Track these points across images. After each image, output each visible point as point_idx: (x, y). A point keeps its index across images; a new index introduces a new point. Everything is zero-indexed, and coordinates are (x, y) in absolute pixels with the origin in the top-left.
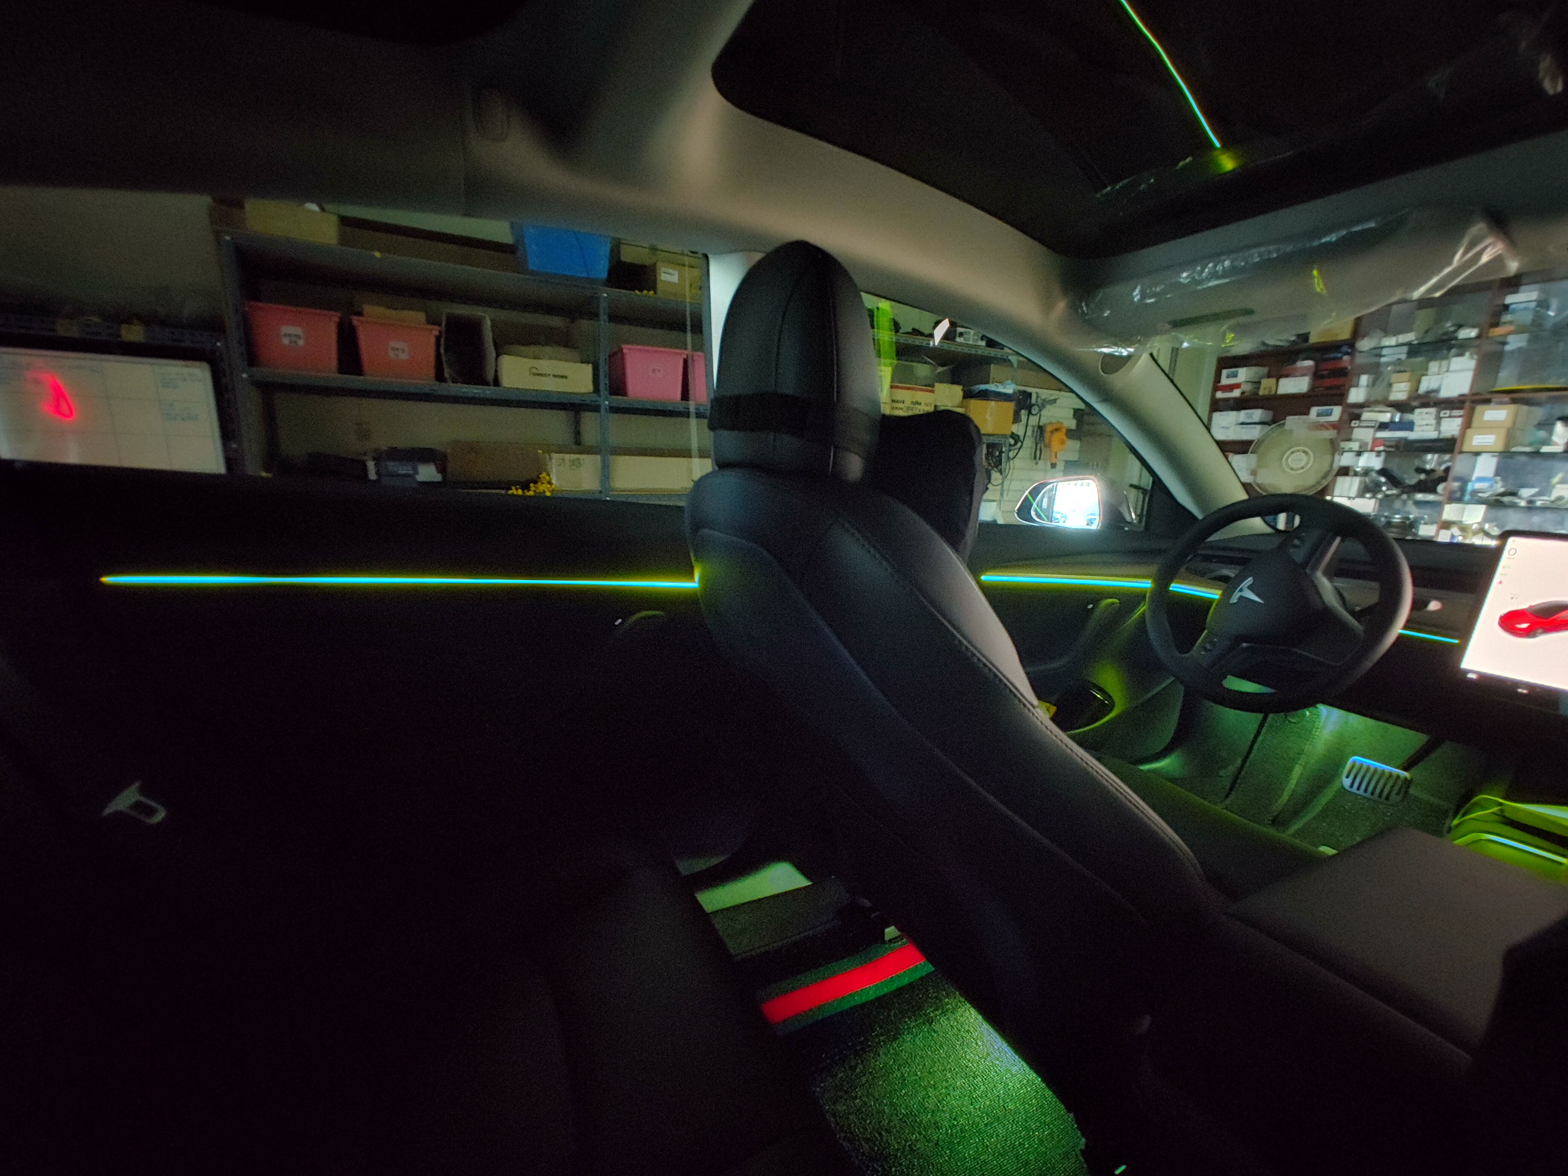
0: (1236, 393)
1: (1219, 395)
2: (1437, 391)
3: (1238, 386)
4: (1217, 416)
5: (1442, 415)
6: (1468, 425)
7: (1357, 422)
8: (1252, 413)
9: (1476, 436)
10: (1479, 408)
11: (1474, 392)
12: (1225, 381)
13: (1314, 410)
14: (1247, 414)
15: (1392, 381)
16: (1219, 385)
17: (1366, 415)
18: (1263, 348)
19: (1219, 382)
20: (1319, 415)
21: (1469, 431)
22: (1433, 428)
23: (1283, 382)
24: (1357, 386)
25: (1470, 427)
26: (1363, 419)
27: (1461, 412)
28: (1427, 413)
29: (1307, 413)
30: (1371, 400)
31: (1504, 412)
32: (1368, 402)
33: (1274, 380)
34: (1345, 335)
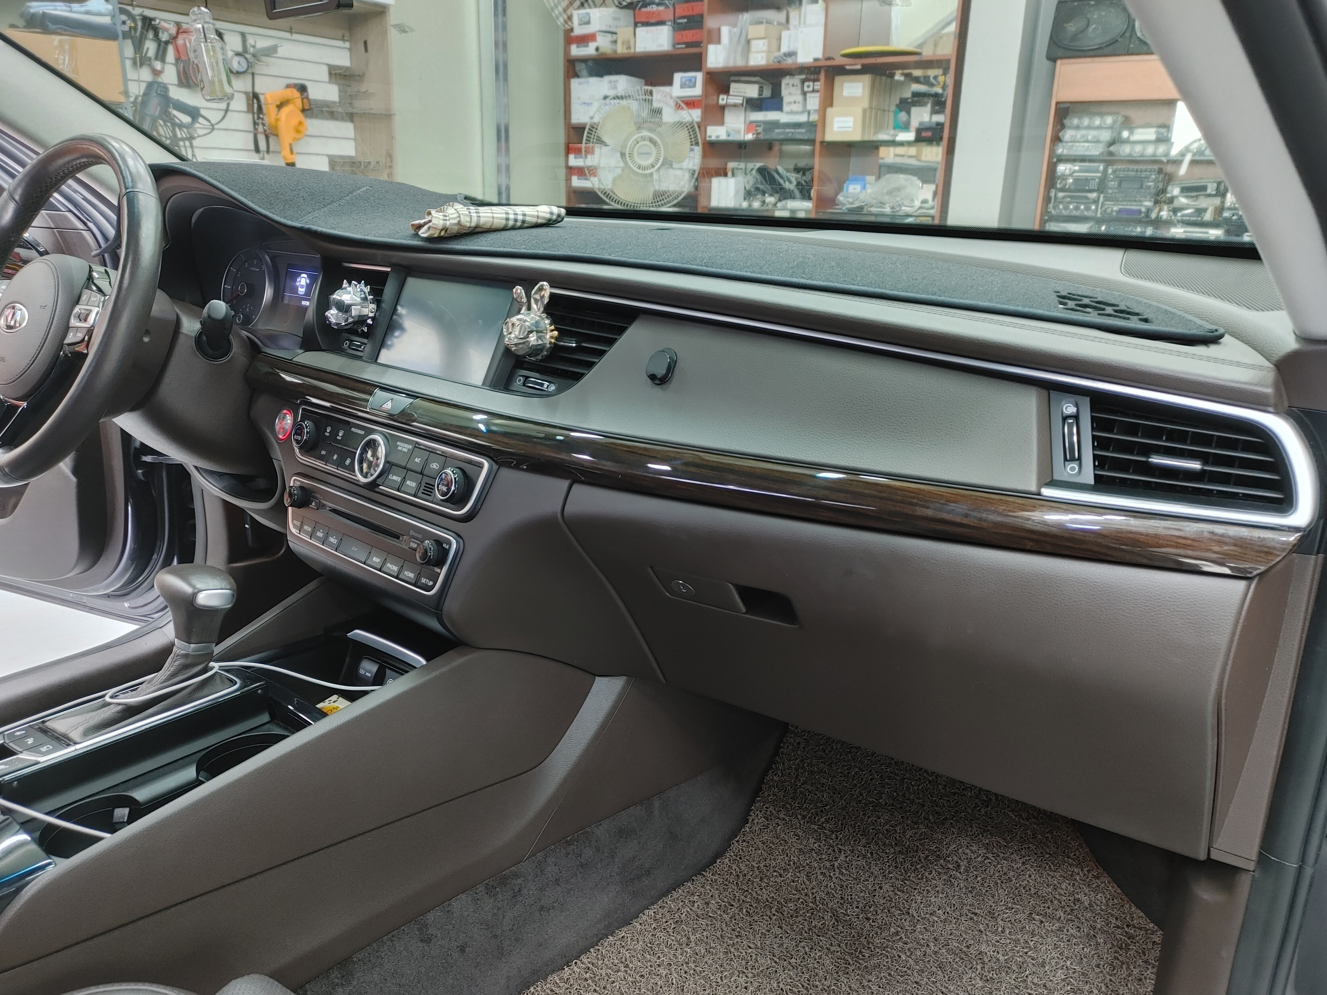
0: (589, 50)
1: (576, 51)
2: (792, 54)
3: (592, 38)
4: (574, 82)
5: (806, 89)
6: (828, 101)
7: (725, 97)
8: (617, 81)
9: (836, 119)
10: (838, 79)
11: (828, 55)
12: (579, 31)
13: (678, 77)
14: (610, 82)
15: (750, 37)
16: (571, 34)
17: (734, 87)
19: (571, 31)
20: (683, 86)
21: (829, 111)
22: (801, 105)
23: (641, 31)
24: (719, 42)
25: (831, 105)
26: (731, 93)
27: (818, 85)
28: (793, 85)
29: (670, 83)
30: (731, 64)
31: (860, 85)
32: (728, 68)
33: (631, 29)
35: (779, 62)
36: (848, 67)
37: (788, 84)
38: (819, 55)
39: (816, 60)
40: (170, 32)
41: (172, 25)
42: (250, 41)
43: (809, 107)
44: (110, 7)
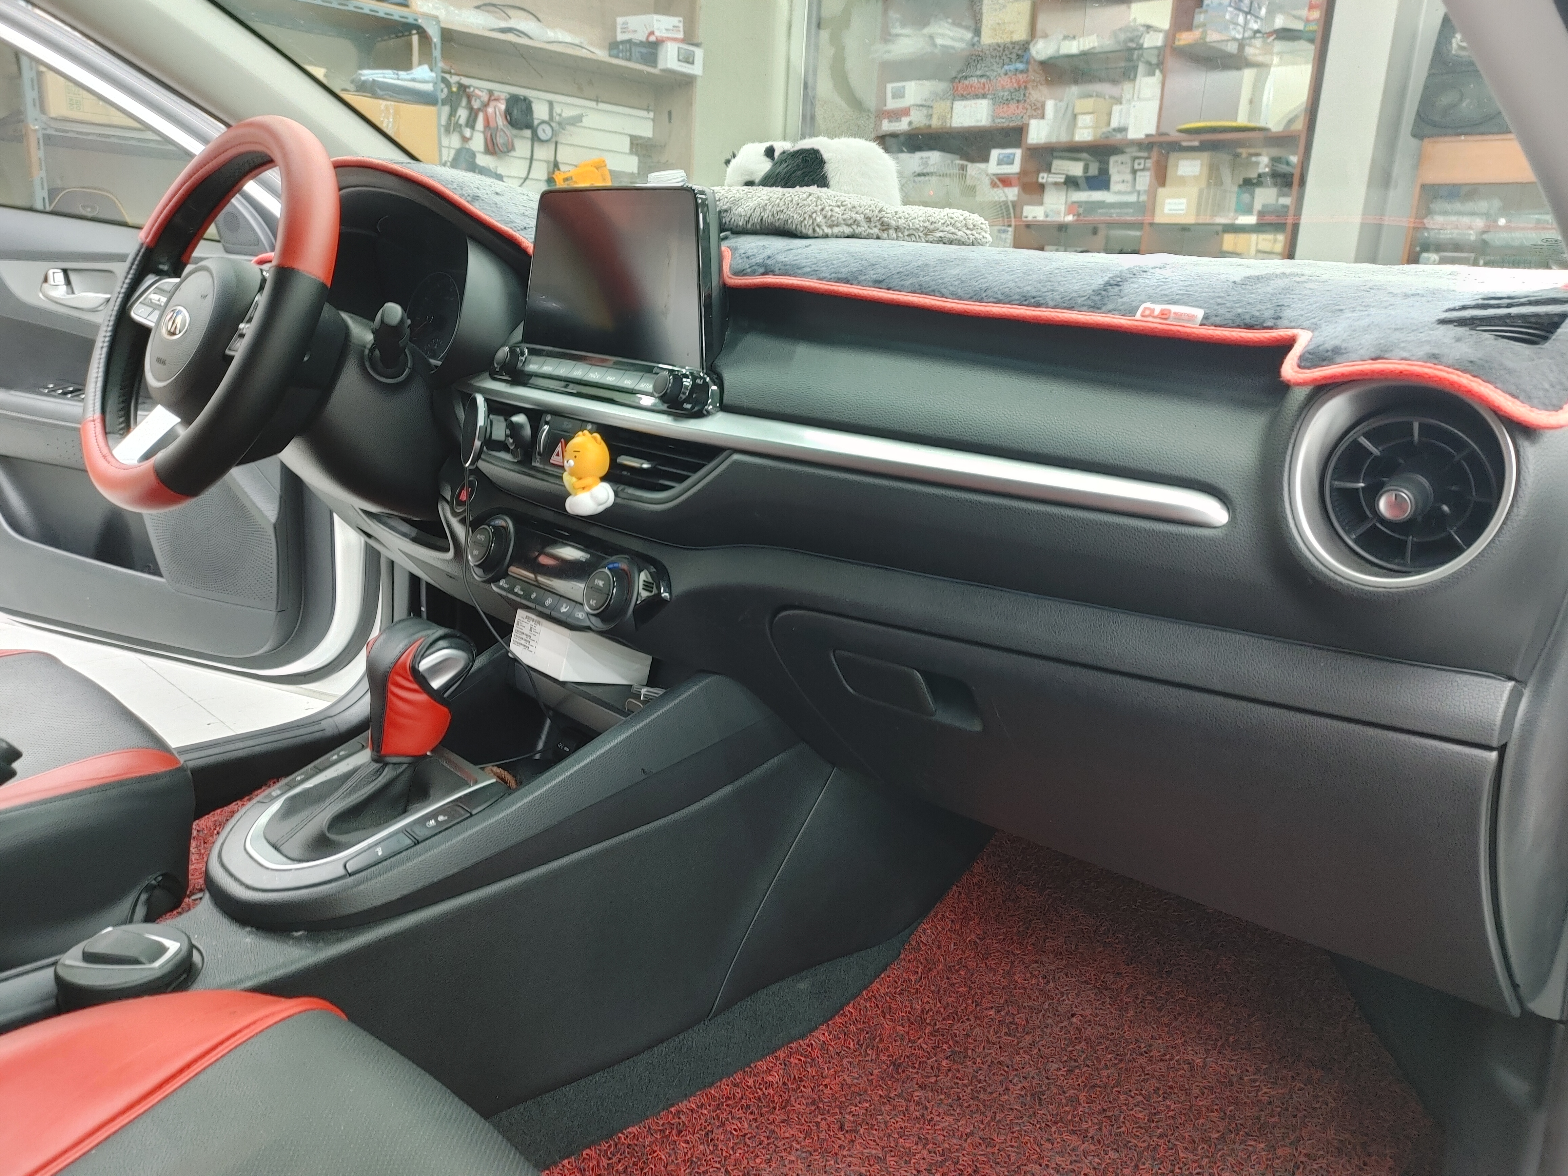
0: (902, 126)
1: (888, 126)
2: (1123, 130)
3: (906, 112)
5: (1136, 167)
6: (1160, 180)
7: (1045, 175)
8: (929, 158)
9: (1168, 201)
10: (1173, 157)
11: (1162, 131)
12: (892, 104)
13: (995, 154)
14: (922, 158)
15: (1077, 111)
16: (885, 108)
17: (1056, 164)
18: (928, 49)
19: (884, 104)
20: (1000, 163)
22: (1130, 184)
23: (959, 105)
24: (1043, 116)
25: (1164, 185)
26: (1053, 170)
27: (1149, 163)
28: (1122, 163)
29: (986, 159)
30: (1054, 139)
31: (1198, 163)
32: (1050, 143)
33: (949, 103)
34: (1020, 34)
35: (1107, 137)
36: (1184, 144)
37: (1117, 162)
38: (1152, 130)
39: (1148, 136)
40: (482, 100)
41: (484, 94)
42: (557, 109)
43: (1138, 188)
44: (433, 75)
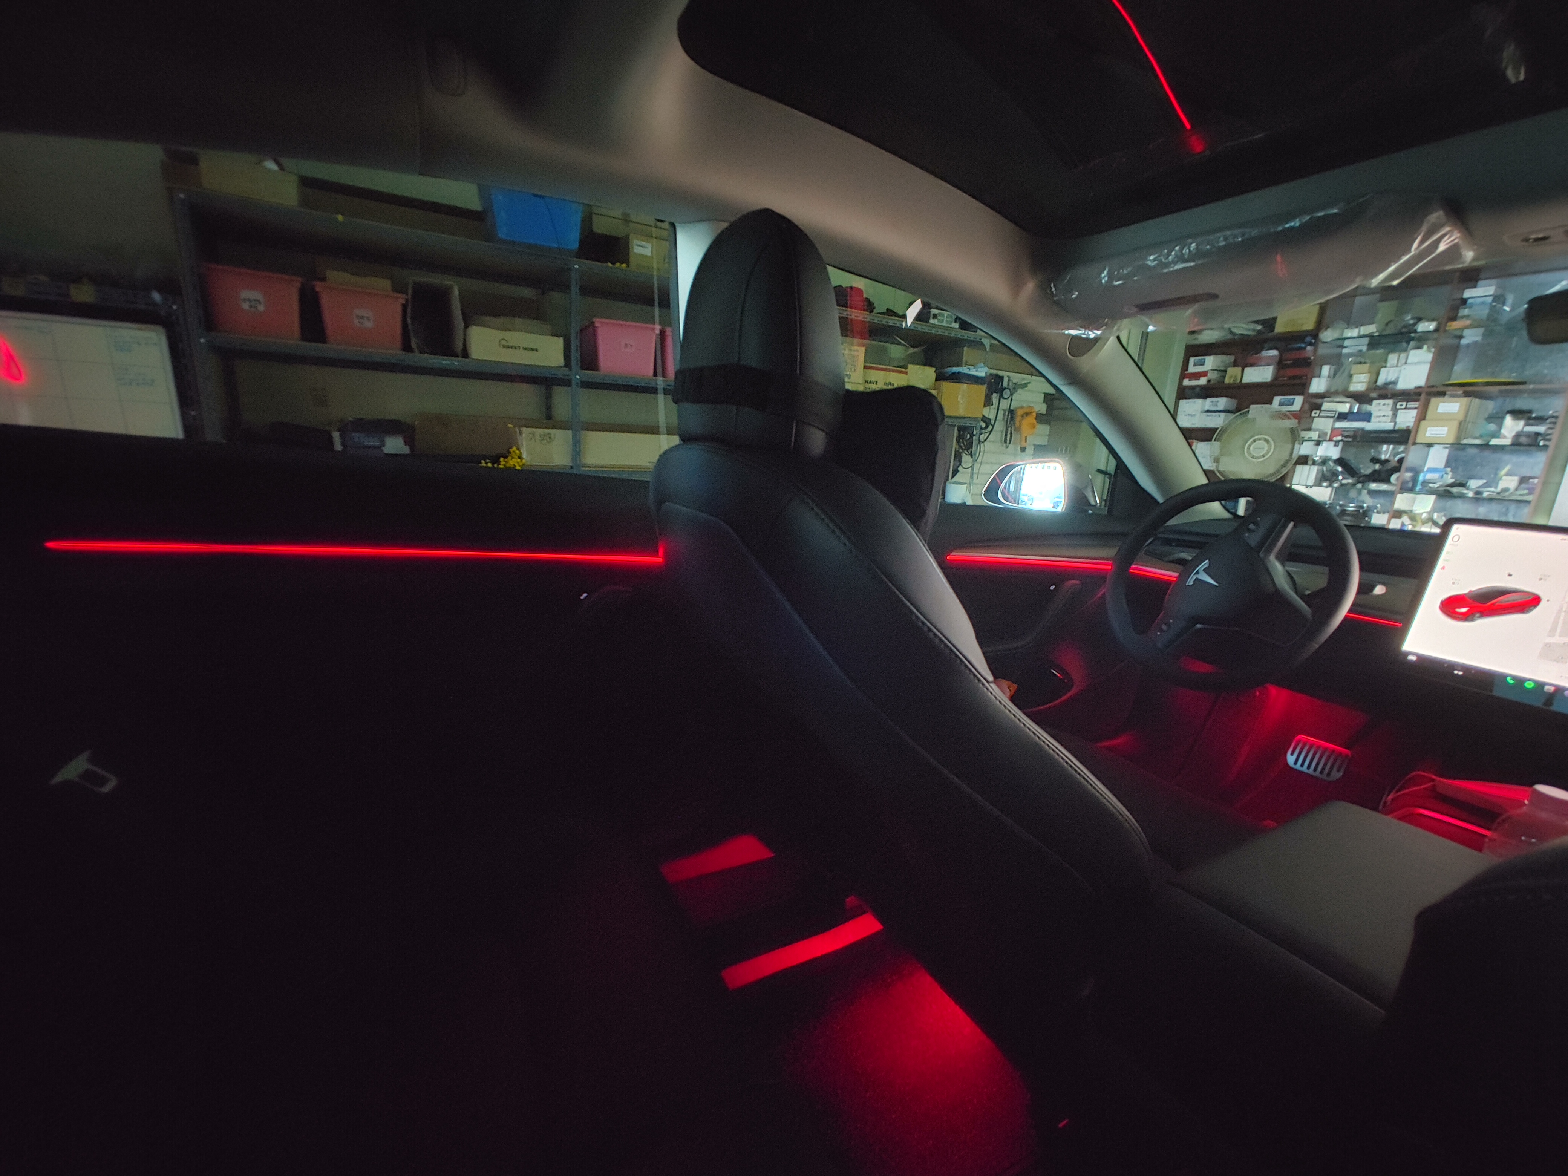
0: (1203, 381)
1: (1186, 382)
2: (1394, 383)
3: (1204, 374)
4: (1182, 402)
5: (1398, 407)
6: (1422, 417)
7: (1318, 412)
8: (1218, 401)
9: (1430, 428)
10: (1434, 401)
11: (1429, 385)
12: (1192, 369)
13: (1277, 400)
14: (1212, 402)
15: (1352, 372)
16: (1186, 372)
17: (1326, 406)
18: (1230, 337)
19: (1187, 370)
20: (1281, 404)
21: (1423, 422)
22: (1389, 419)
23: (1248, 370)
24: (1319, 376)
25: (1424, 419)
26: (1323, 408)
27: (1416, 404)
28: (1384, 405)
29: (1270, 402)
30: (1330, 389)
31: (1457, 404)
32: (1326, 391)
33: (1240, 369)
34: (1309, 325)
36: (1448, 392)
37: (1379, 404)
38: (1421, 383)
39: (1416, 388)
43: (1399, 420)
